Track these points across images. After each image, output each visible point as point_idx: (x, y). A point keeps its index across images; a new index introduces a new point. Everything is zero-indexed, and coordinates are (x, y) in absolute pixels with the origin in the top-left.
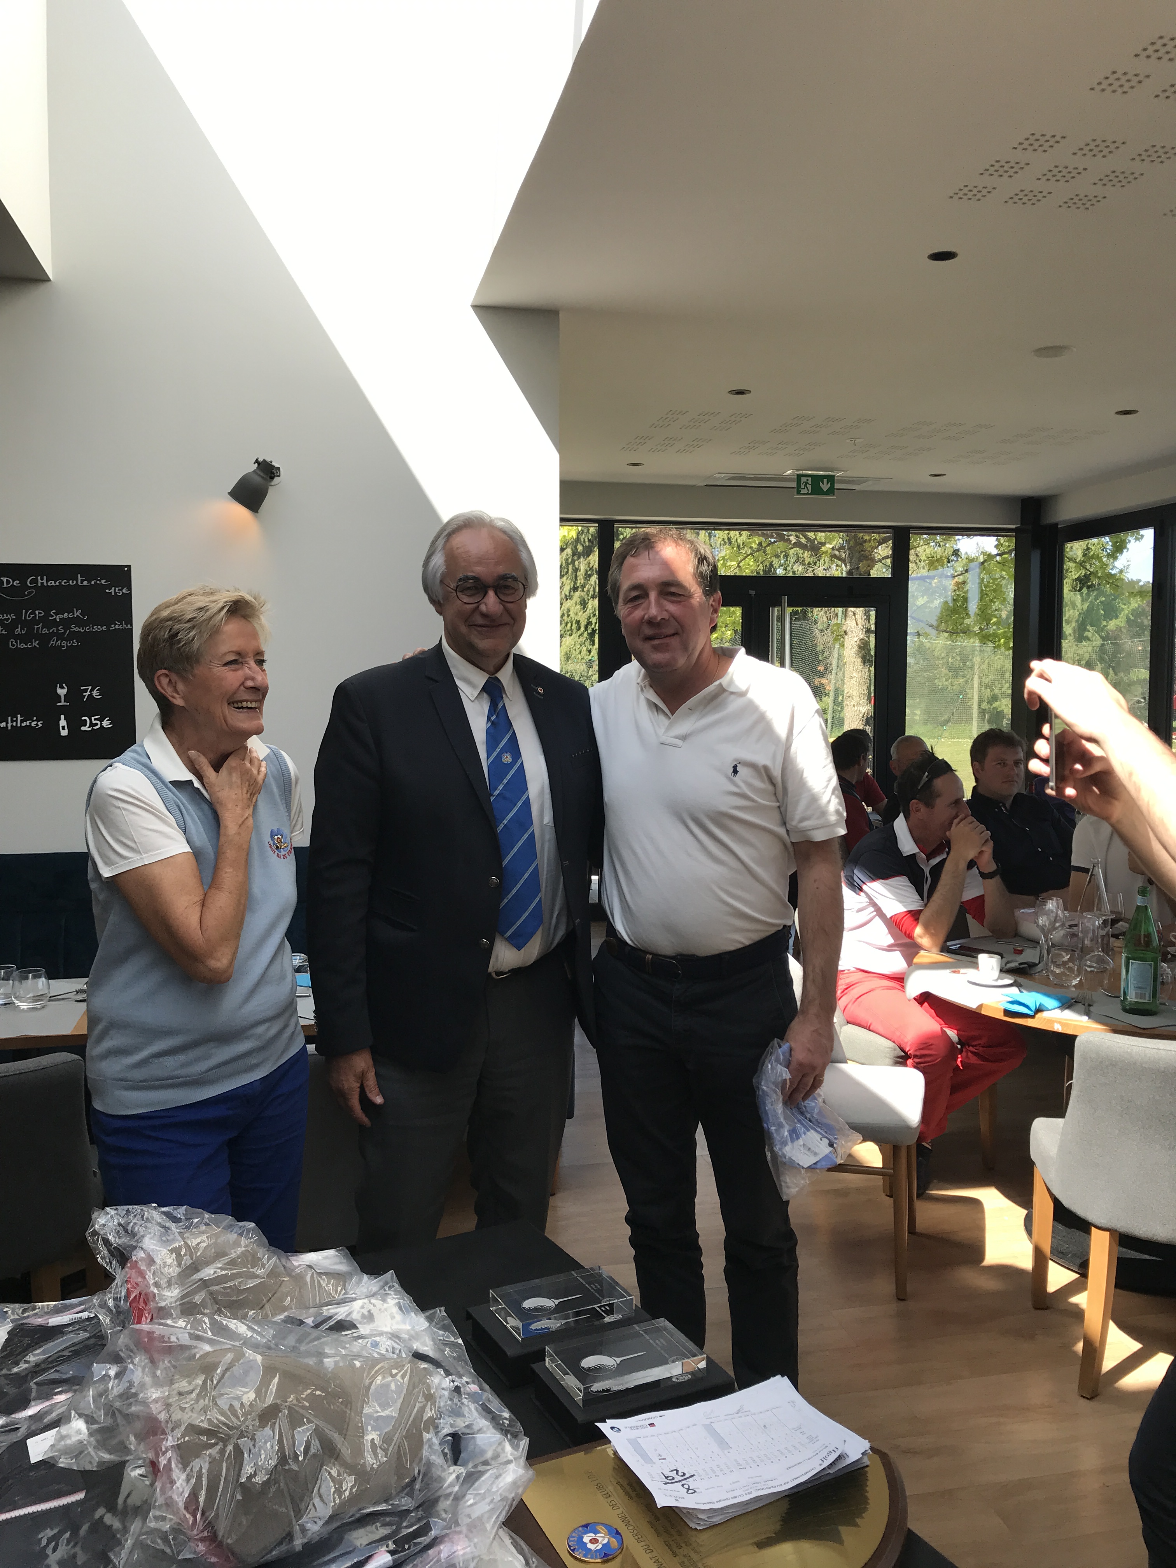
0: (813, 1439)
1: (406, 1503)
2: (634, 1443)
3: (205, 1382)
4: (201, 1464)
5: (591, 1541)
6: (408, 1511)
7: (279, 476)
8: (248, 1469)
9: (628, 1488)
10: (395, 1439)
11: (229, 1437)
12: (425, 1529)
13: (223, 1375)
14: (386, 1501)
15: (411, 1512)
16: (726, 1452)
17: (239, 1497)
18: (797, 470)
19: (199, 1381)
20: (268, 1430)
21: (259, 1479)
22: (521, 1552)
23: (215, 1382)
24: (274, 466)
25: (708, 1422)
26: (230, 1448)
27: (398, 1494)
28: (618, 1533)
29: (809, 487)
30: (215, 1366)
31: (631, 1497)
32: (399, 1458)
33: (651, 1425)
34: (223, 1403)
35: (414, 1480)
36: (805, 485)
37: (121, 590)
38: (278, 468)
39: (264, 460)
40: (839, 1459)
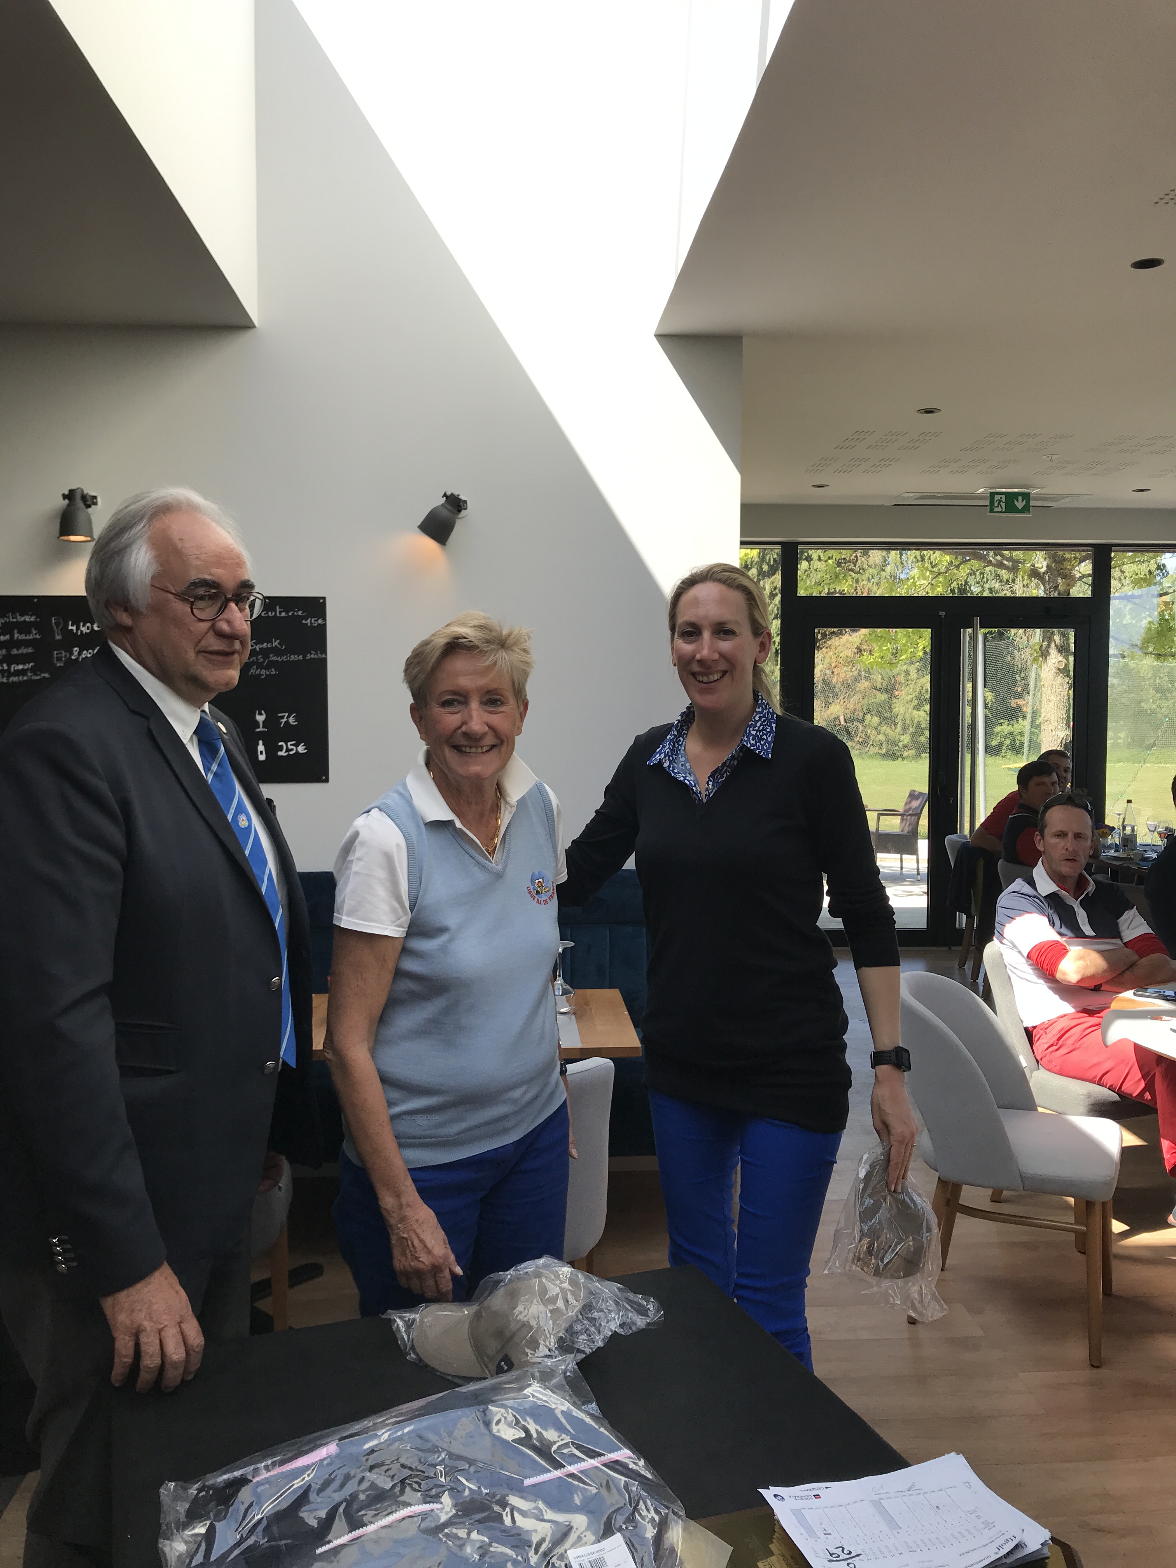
0: (989, 1525)
2: (798, 1514)
7: (466, 509)
16: (895, 1532)
18: (990, 488)
24: (460, 500)
25: (876, 1498)
29: (1003, 505)
33: (818, 1496)
36: (999, 504)
37: (317, 621)
38: (465, 502)
39: (452, 494)
40: (1017, 1547)
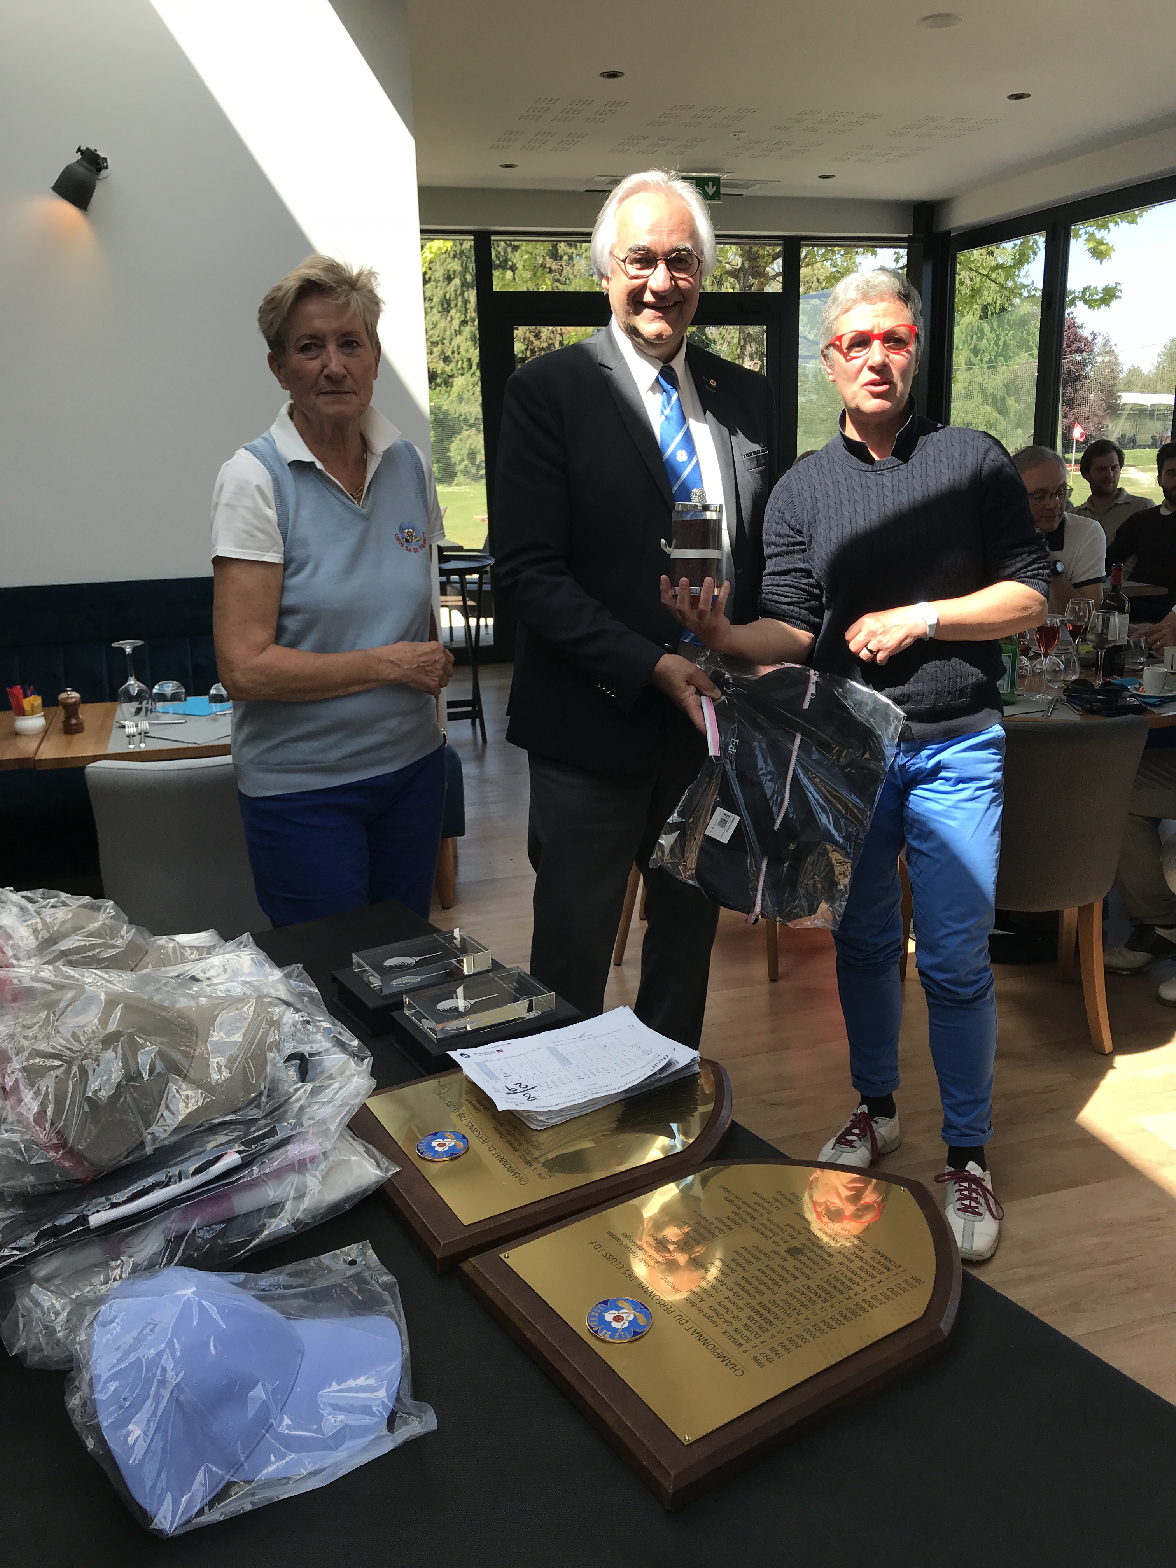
0: (646, 1052)
1: (254, 1113)
2: (482, 1067)
3: (48, 1016)
4: (48, 1084)
5: (438, 1145)
6: (256, 1120)
7: (107, 168)
8: (94, 1085)
9: (475, 1103)
10: (239, 1059)
11: (73, 1059)
12: (273, 1132)
13: (66, 1009)
14: (234, 1112)
15: (259, 1120)
16: (567, 1067)
17: (87, 1108)
19: (43, 1015)
20: (110, 1054)
21: (104, 1094)
22: (372, 1156)
23: (58, 1015)
24: (98, 156)
25: (552, 1045)
26: (75, 1068)
27: (247, 1106)
28: (464, 1137)
30: (58, 1002)
31: (478, 1110)
32: (245, 1077)
33: (499, 1051)
34: (66, 1032)
35: (260, 1095)
38: (105, 159)
39: (87, 148)
40: (669, 1064)
